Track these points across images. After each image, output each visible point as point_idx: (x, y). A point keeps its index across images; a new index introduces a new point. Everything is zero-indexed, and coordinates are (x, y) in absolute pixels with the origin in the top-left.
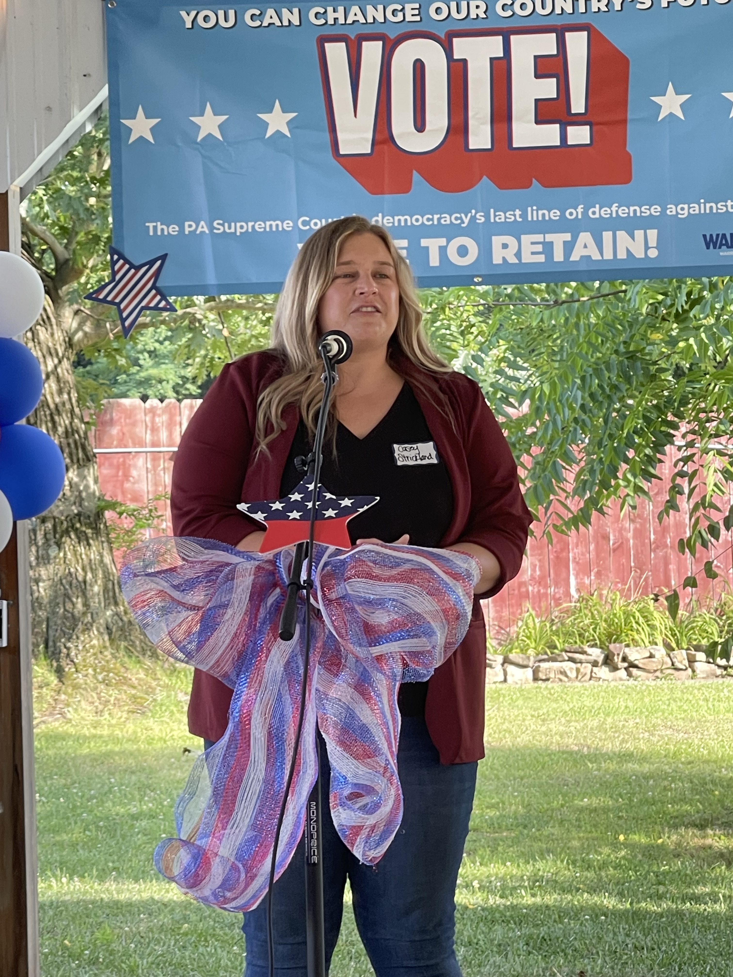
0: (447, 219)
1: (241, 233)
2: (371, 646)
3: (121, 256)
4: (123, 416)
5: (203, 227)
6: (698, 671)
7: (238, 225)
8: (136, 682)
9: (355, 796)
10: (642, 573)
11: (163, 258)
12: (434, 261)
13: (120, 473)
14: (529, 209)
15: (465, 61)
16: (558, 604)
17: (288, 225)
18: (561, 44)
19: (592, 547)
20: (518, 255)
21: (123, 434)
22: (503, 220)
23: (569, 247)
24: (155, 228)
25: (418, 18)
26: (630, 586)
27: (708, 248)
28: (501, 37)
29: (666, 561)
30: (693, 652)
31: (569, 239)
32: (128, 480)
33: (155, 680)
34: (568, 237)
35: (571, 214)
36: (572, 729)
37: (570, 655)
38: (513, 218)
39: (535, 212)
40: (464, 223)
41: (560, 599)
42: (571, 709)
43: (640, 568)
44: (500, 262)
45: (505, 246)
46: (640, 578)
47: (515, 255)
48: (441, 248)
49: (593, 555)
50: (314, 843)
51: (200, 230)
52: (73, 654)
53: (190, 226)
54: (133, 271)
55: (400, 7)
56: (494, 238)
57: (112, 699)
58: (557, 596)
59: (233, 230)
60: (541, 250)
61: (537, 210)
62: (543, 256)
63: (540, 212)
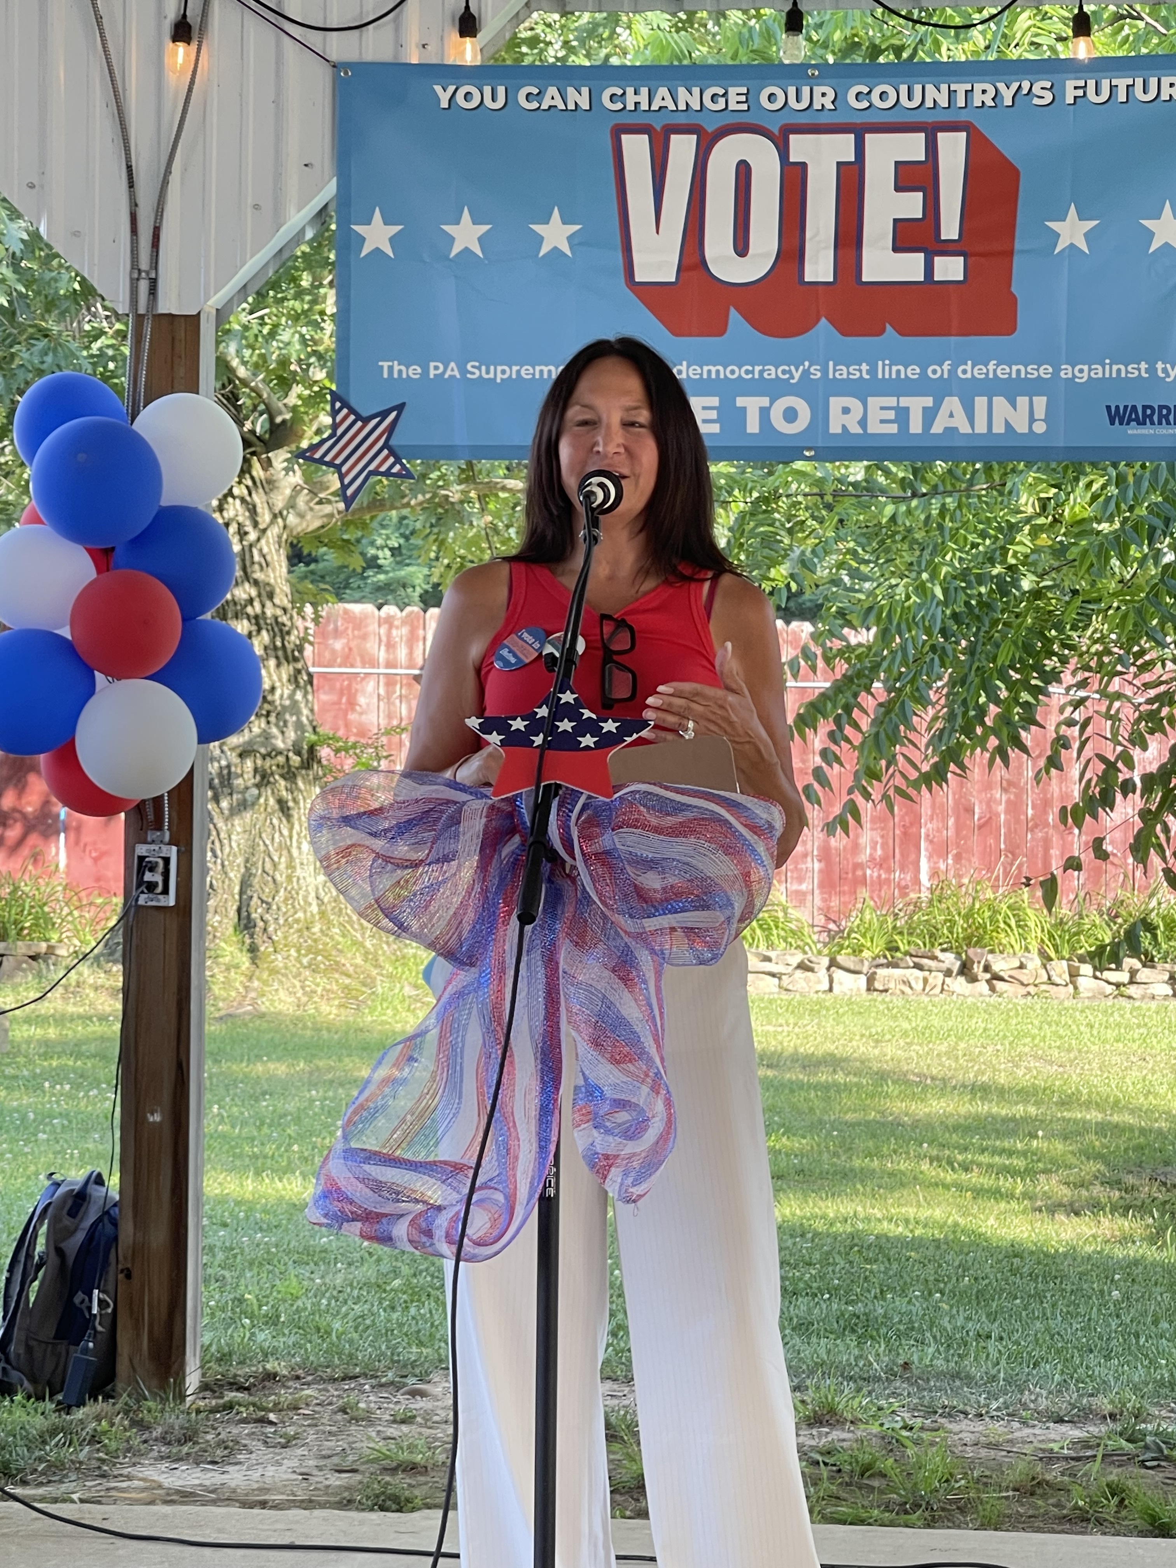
0: (771, 372)
1: (502, 379)
2: (644, 917)
3: (345, 405)
4: (351, 626)
5: (453, 370)
6: (1081, 989)
7: (499, 368)
8: (351, 969)
10: (1015, 859)
11: (400, 408)
12: (753, 426)
13: (344, 700)
14: (880, 363)
15: (804, 166)
16: (904, 895)
18: (932, 148)
19: (951, 822)
20: (863, 423)
21: (350, 649)
22: (845, 376)
23: (930, 415)
24: (391, 368)
25: (744, 107)
26: (998, 877)
27: (1113, 423)
28: (852, 136)
29: (1047, 844)
30: (1077, 964)
31: (931, 404)
32: (353, 710)
33: (376, 966)
34: (929, 401)
35: (934, 372)
36: (913, 1054)
37: (916, 960)
38: (858, 374)
39: (887, 368)
40: (793, 378)
41: (906, 887)
42: (915, 1029)
43: (1013, 852)
44: (839, 430)
45: (846, 411)
46: (1012, 864)
47: (859, 423)
48: (762, 409)
49: (951, 832)
51: (448, 373)
52: (271, 929)
53: (436, 368)
54: (359, 424)
55: (721, 91)
56: (832, 399)
57: (319, 990)
58: (903, 883)
59: (491, 375)
60: (893, 417)
61: (890, 366)
62: (896, 426)
63: (894, 368)
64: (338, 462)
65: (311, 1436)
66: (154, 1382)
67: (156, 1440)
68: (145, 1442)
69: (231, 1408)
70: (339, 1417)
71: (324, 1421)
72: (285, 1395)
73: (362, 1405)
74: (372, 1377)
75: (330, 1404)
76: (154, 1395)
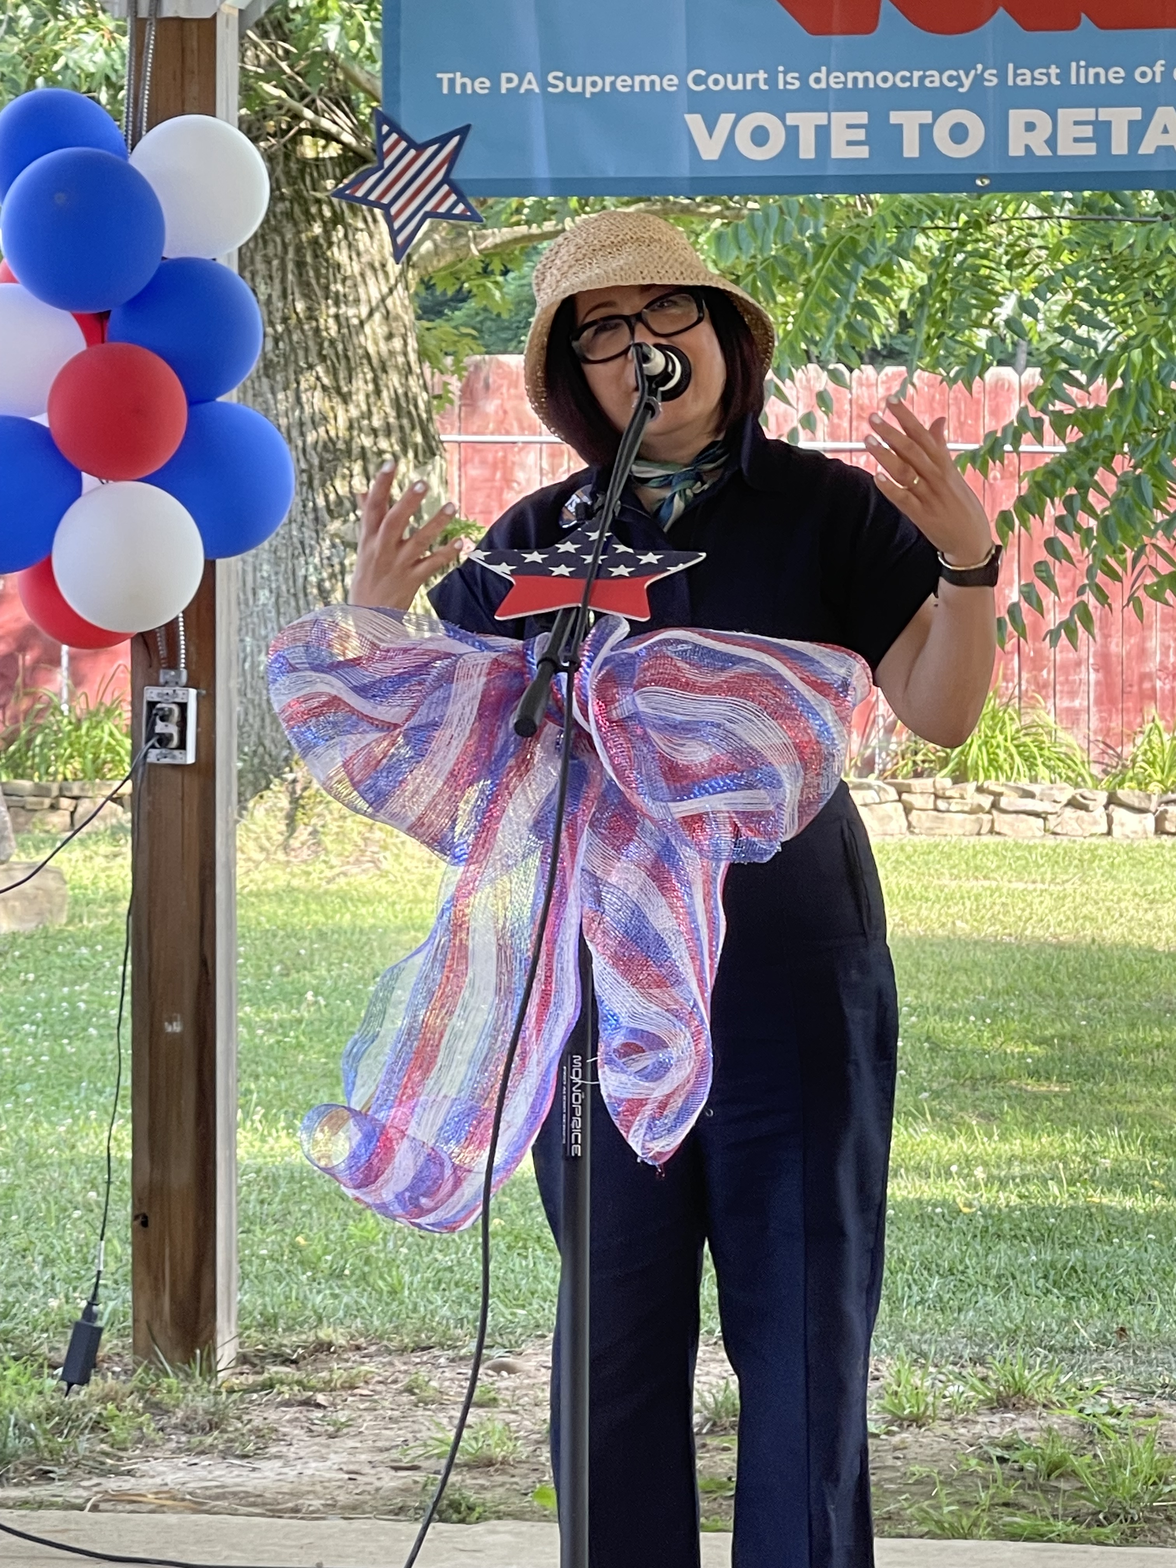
0: (934, 79)
1: (592, 94)
2: (674, 800)
3: (395, 128)
4: (505, 383)
5: (531, 83)
7: (589, 80)
9: (629, 1050)
11: (464, 132)
12: (911, 149)
13: (498, 475)
14: (1074, 65)
17: (670, 83)
20: (1052, 142)
21: (505, 412)
22: (1028, 82)
23: (1137, 131)
24: (452, 82)
31: (1139, 117)
32: (510, 488)
34: (1136, 113)
35: (1143, 75)
38: (1045, 79)
39: (1082, 71)
40: (961, 85)
44: (1021, 153)
45: (1030, 127)
47: (1046, 142)
48: (922, 127)
50: (577, 1122)
51: (525, 86)
53: (509, 80)
54: (412, 153)
56: (1012, 112)
59: (579, 89)
60: (1090, 134)
61: (1086, 68)
62: (1094, 145)
63: (1092, 71)
64: (385, 201)
65: (367, 1422)
66: (178, 1354)
67: (175, 1427)
68: (162, 1429)
69: (272, 1387)
70: (406, 1398)
71: (386, 1404)
72: (338, 1372)
73: (434, 1384)
74: (451, 1347)
75: (395, 1382)
76: (177, 1370)
